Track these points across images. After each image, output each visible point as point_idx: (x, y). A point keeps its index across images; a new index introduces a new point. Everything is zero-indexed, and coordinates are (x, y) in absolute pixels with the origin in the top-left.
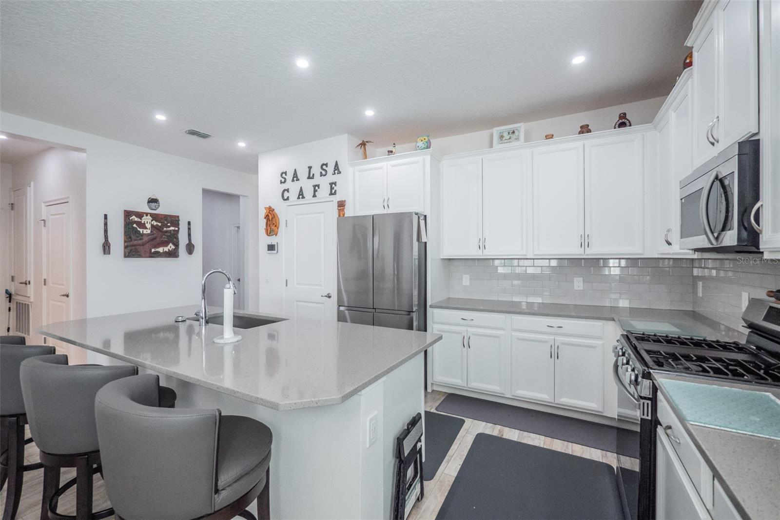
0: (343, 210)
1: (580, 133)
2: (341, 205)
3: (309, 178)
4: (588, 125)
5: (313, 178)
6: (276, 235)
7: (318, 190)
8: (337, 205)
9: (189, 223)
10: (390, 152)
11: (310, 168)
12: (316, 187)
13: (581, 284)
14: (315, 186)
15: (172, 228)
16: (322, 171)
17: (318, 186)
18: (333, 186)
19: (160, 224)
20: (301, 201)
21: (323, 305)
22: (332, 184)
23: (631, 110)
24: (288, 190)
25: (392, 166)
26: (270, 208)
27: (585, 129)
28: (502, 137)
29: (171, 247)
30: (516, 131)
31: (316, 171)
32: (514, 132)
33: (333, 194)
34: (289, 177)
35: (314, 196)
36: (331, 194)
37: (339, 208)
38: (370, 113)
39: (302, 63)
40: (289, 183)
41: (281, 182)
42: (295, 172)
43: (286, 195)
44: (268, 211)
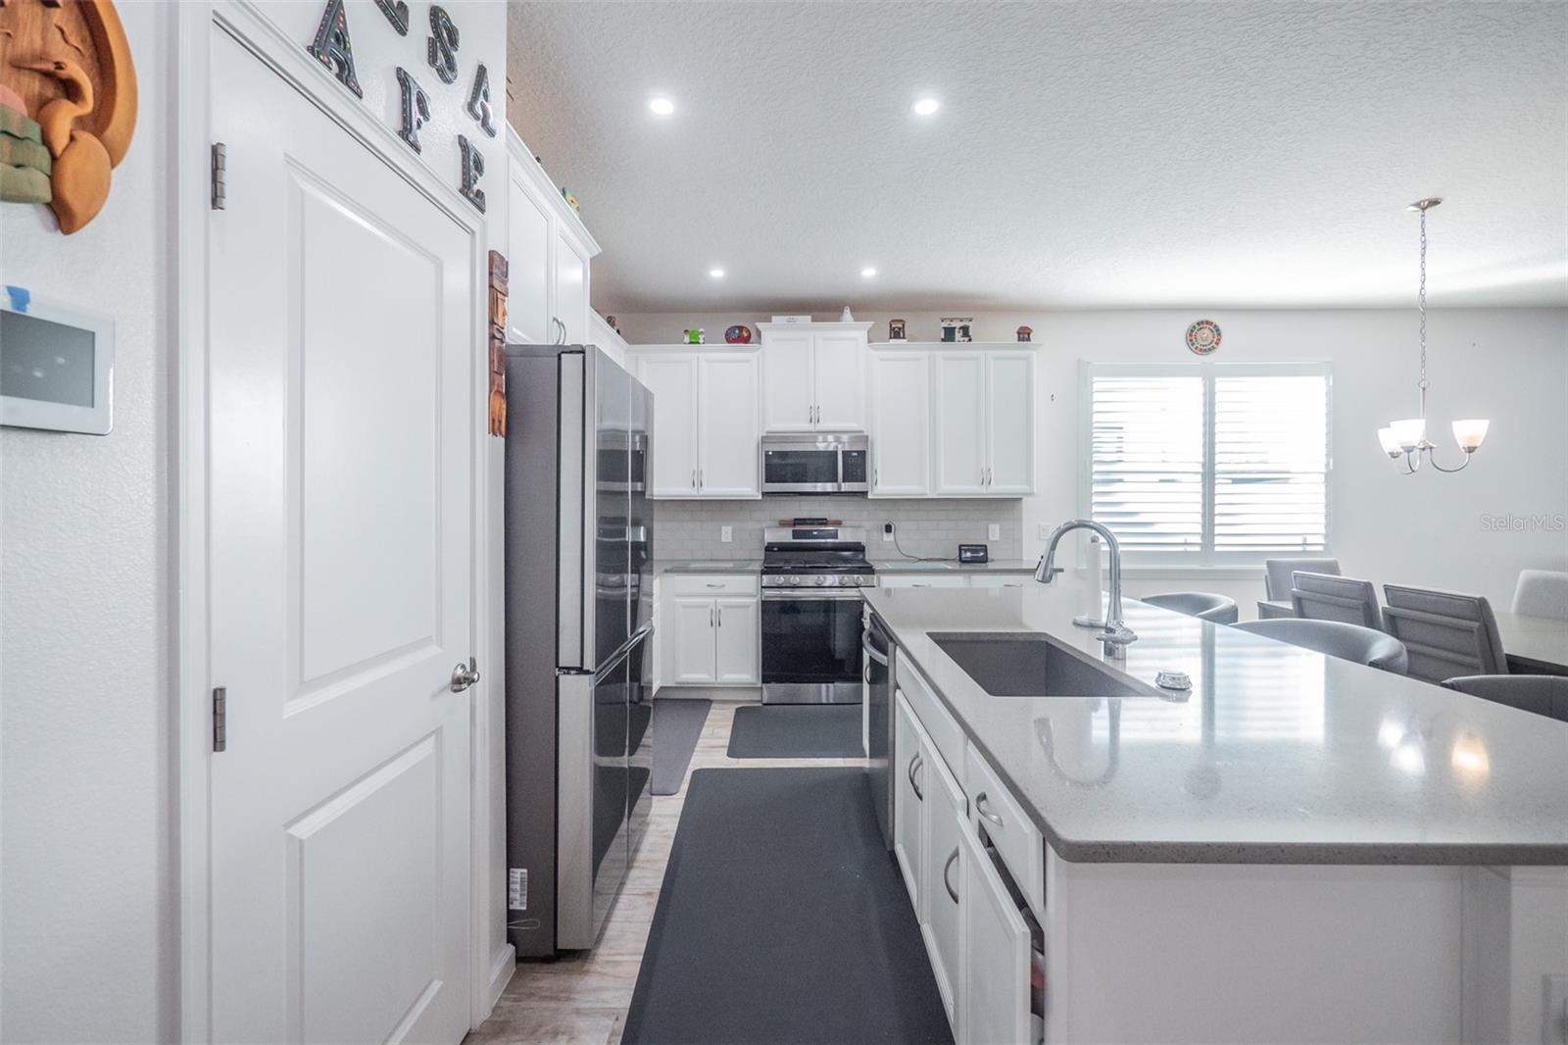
18: (473, 164)
22: (470, 155)
33: (472, 200)
36: (466, 192)
37: (492, 281)
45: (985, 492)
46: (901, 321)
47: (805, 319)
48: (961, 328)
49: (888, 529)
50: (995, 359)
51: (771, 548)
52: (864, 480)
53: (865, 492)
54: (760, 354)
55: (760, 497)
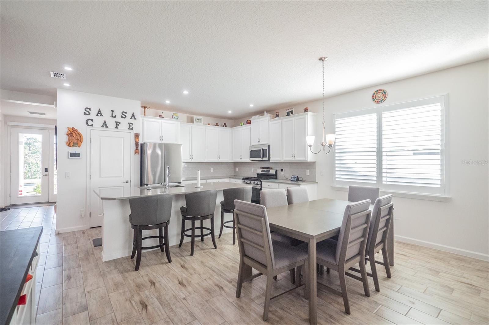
0: (138, 138)
1: (216, 126)
2: (137, 136)
3: (112, 116)
5: (115, 117)
6: (79, 147)
7: (119, 125)
8: (134, 135)
10: (160, 116)
11: (113, 111)
13: (213, 170)
14: (116, 122)
16: (122, 115)
17: (120, 123)
18: (131, 125)
20: (105, 128)
23: (228, 122)
24: (92, 120)
26: (73, 129)
27: (217, 125)
28: (196, 120)
31: (118, 113)
32: (199, 119)
33: (131, 129)
34: (94, 112)
35: (117, 128)
36: (129, 129)
37: (136, 137)
38: (168, 102)
40: (93, 115)
41: (85, 114)
42: (99, 111)
43: (90, 123)
44: (72, 130)
45: (294, 160)
46: (278, 112)
47: (257, 116)
48: (291, 111)
49: (282, 170)
50: (296, 119)
51: (258, 174)
52: (267, 157)
53: (269, 160)
54: (250, 126)
55: (251, 161)
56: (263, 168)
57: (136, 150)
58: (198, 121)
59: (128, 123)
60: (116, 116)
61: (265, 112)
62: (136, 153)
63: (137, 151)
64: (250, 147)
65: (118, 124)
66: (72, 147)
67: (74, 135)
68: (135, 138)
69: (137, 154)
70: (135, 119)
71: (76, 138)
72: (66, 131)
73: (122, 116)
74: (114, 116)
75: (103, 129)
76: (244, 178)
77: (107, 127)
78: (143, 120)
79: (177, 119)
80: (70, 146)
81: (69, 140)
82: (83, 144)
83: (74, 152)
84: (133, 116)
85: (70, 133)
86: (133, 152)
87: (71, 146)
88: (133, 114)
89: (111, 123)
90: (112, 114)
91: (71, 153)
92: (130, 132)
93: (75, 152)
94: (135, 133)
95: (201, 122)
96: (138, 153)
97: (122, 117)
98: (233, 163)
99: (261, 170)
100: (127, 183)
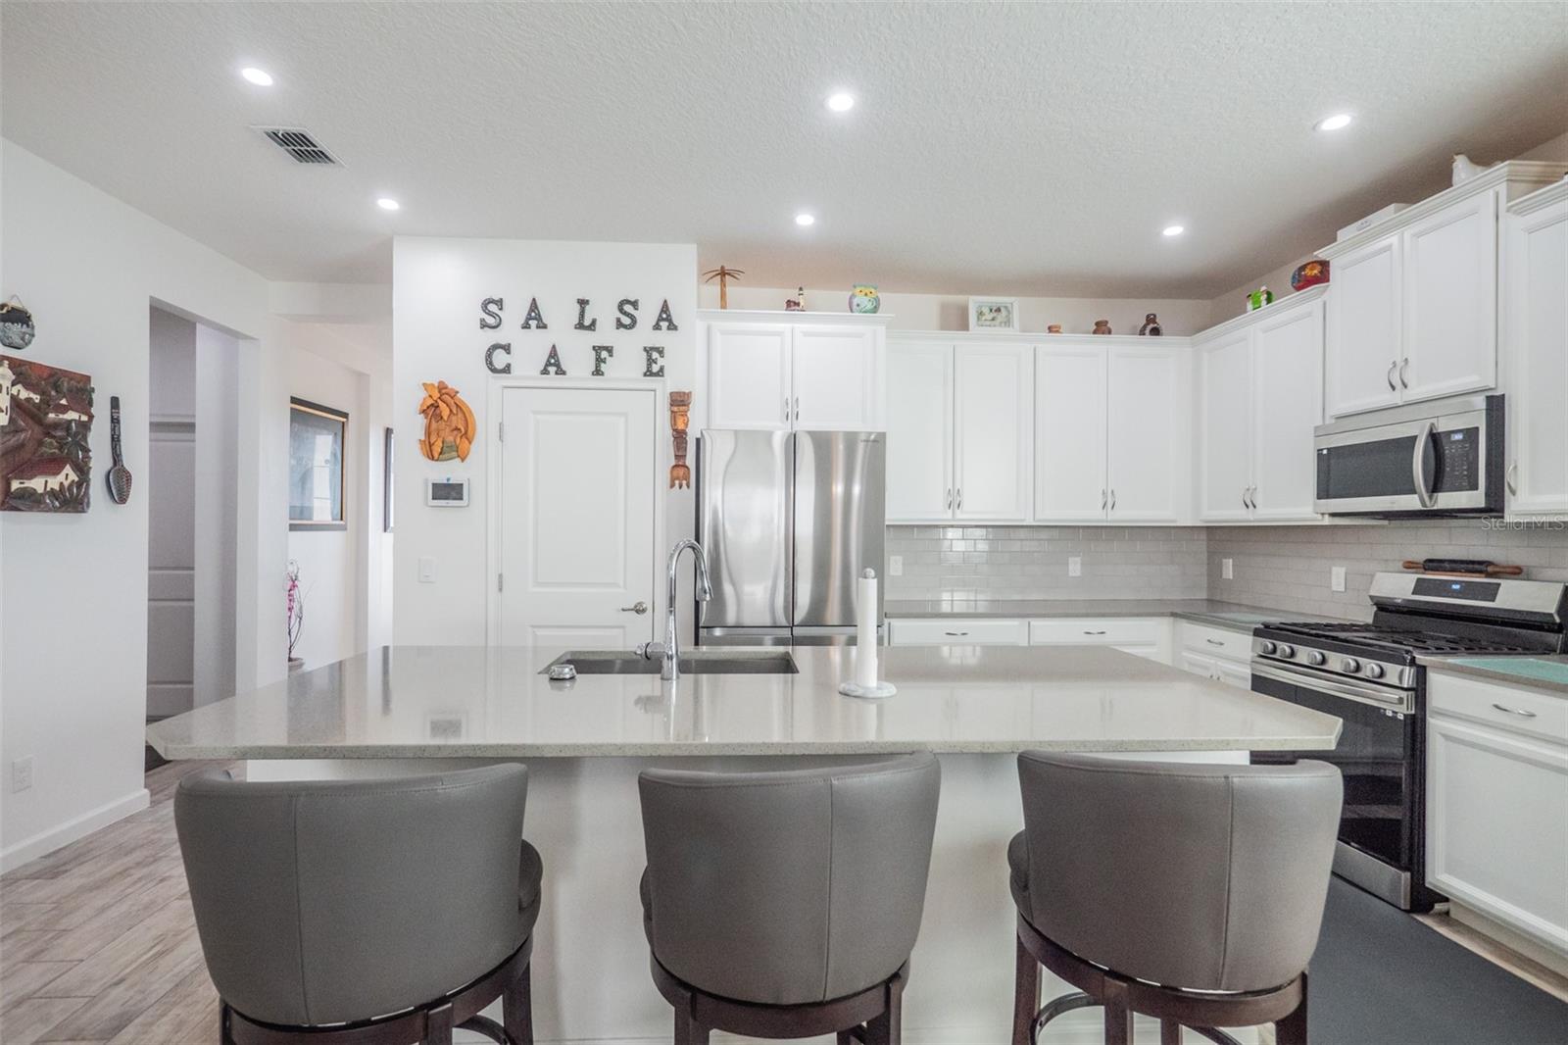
0: (684, 414)
1: (1095, 332)
2: (679, 402)
3: (580, 326)
4: (1107, 322)
5: (592, 326)
6: (463, 460)
7: (608, 359)
8: (667, 401)
9: (115, 403)
10: (791, 304)
11: (583, 303)
12: (602, 353)
14: (597, 349)
15: (72, 415)
16: (620, 316)
17: (610, 350)
18: (655, 355)
19: (36, 398)
20: (552, 379)
21: (621, 630)
22: (652, 353)
24: (507, 348)
25: (806, 334)
26: (442, 386)
27: (1101, 328)
28: (981, 314)
29: (68, 475)
30: (1002, 309)
31: (604, 312)
32: (998, 310)
34: (514, 314)
35: (598, 372)
36: (649, 373)
37: (675, 409)
38: (805, 220)
39: (841, 102)
40: (510, 330)
41: (484, 325)
42: (534, 306)
43: (500, 359)
44: (436, 395)
51: (1383, 607)
52: (1474, 487)
53: (1494, 507)
54: (1325, 296)
55: (1327, 521)
56: (1432, 565)
57: (674, 467)
58: (993, 319)
59: (645, 349)
60: (594, 322)
61: (1461, 167)
62: (677, 482)
63: (681, 472)
64: (1320, 432)
65: (604, 354)
66: (437, 460)
67: (445, 413)
68: (672, 412)
69: (681, 487)
70: (672, 327)
71: (454, 426)
72: (420, 397)
73: (618, 320)
74: (587, 323)
75: (547, 381)
76: (1267, 626)
77: (560, 372)
78: (709, 329)
79: (875, 310)
80: (433, 459)
81: (428, 433)
82: (476, 449)
83: (445, 482)
84: (665, 318)
85: (432, 405)
86: (664, 476)
87: (436, 456)
88: (665, 308)
89: (577, 351)
90: (582, 315)
91: (433, 484)
92: (653, 387)
93: (448, 480)
94: (669, 391)
95: (1008, 323)
96: (684, 482)
97: (620, 325)
98: (1203, 536)
99: (1410, 579)
100: (638, 611)
